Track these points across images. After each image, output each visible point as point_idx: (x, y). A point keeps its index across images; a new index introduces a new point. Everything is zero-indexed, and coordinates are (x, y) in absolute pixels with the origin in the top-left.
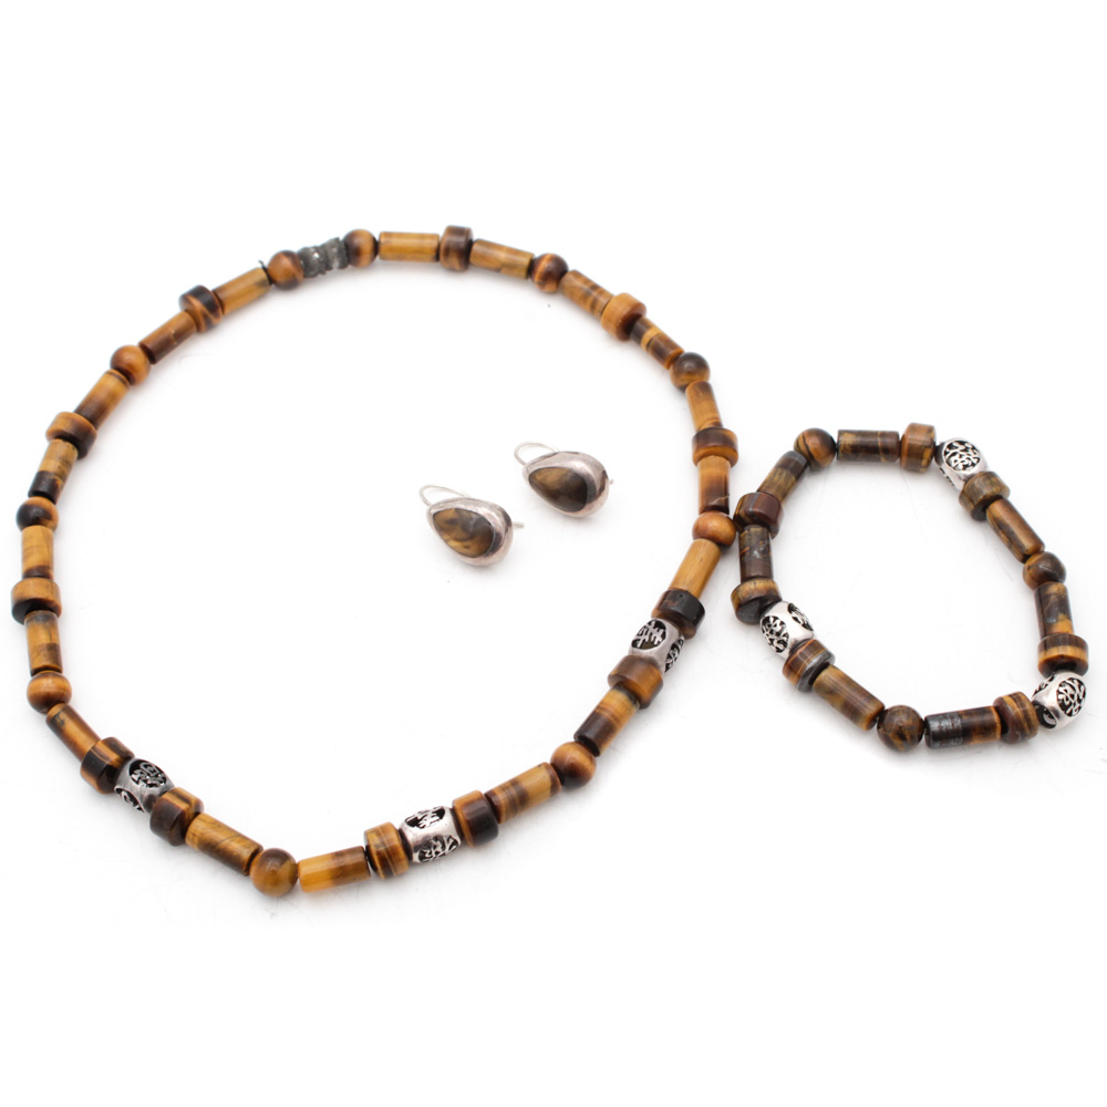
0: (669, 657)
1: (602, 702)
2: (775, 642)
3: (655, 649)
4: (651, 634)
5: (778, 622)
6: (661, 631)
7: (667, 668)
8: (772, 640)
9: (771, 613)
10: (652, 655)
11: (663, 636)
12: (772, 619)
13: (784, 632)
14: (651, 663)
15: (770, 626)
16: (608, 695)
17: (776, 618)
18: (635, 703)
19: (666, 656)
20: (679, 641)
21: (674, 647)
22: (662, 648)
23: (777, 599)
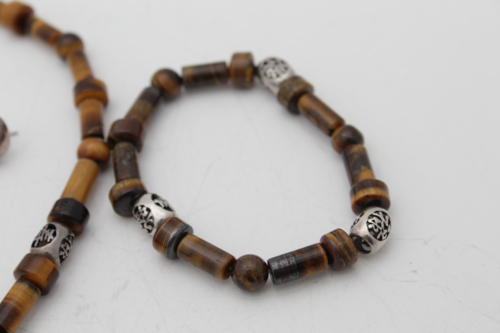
0: (61, 250)
1: (8, 294)
2: (145, 225)
3: (48, 245)
4: (44, 235)
5: (145, 209)
6: (53, 231)
7: (62, 259)
8: (143, 224)
9: (139, 204)
10: (47, 251)
11: (54, 235)
12: (140, 208)
13: (150, 215)
14: (48, 256)
15: (139, 213)
16: (13, 288)
17: (142, 206)
18: (36, 290)
19: (58, 249)
20: (69, 237)
21: (64, 241)
22: (55, 243)
23: (143, 192)
